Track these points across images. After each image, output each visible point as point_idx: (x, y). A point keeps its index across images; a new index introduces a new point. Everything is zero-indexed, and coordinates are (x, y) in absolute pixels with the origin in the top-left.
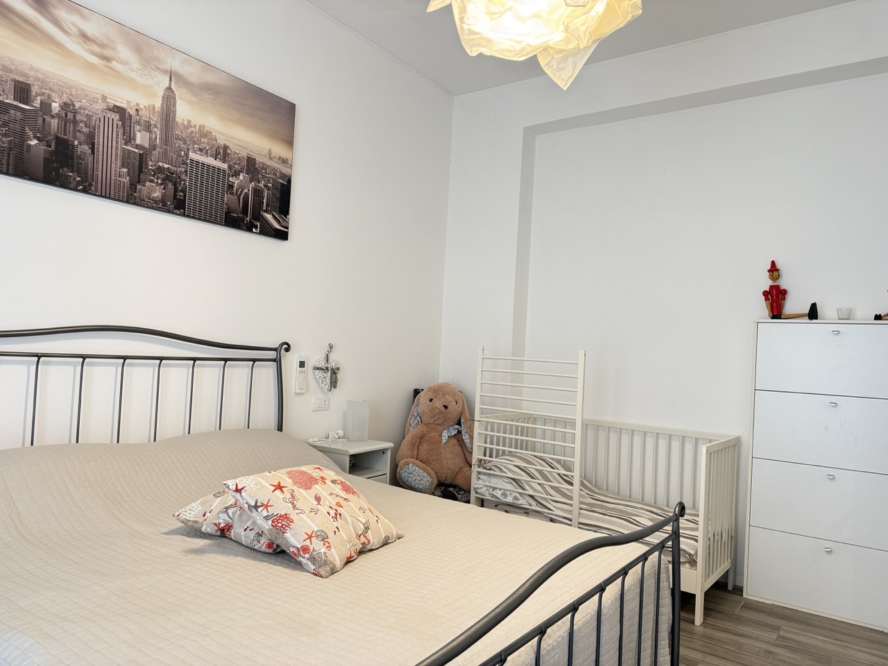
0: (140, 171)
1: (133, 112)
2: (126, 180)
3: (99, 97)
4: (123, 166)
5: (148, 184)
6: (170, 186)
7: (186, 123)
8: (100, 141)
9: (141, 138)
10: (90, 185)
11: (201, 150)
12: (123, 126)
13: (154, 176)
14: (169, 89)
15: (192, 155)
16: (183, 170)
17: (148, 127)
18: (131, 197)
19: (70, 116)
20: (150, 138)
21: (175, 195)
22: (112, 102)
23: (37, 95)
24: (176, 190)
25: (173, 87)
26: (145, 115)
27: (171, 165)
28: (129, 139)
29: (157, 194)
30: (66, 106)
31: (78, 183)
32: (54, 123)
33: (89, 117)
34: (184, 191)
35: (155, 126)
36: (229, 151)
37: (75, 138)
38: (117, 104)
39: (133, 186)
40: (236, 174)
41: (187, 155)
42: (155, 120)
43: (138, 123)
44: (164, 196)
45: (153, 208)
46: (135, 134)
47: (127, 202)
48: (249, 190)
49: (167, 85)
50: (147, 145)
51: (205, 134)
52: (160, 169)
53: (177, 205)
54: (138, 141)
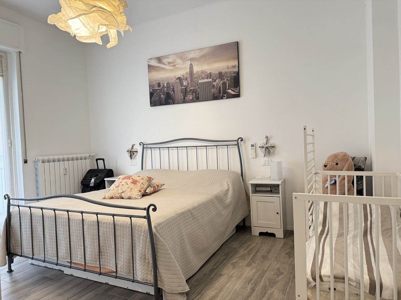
0: (186, 93)
1: (182, 77)
2: (182, 97)
3: (174, 77)
4: (181, 93)
5: (188, 96)
6: (194, 94)
7: (197, 72)
8: (175, 89)
9: (185, 83)
10: (175, 102)
11: (202, 78)
12: (180, 82)
13: (189, 93)
14: (191, 64)
15: (200, 81)
16: (197, 87)
17: (186, 79)
18: (184, 101)
19: (168, 86)
20: (187, 82)
21: (196, 96)
22: (177, 77)
23: (162, 84)
24: (196, 94)
25: (192, 63)
26: (185, 76)
27: (194, 87)
28: (182, 85)
29: (191, 98)
30: (168, 84)
31: (172, 102)
32: (166, 89)
33: (172, 84)
34: (198, 94)
35: (188, 78)
36: (212, 74)
37: (170, 91)
38: (178, 77)
39: (184, 98)
40: (215, 81)
41: (198, 82)
42: (188, 76)
43: (184, 79)
44: (193, 98)
45: (190, 102)
46: (183, 83)
47: (183, 103)
48: (220, 84)
49: (190, 63)
50: (187, 85)
51: (203, 72)
52: (191, 90)
53: (197, 99)
54: (184, 85)
